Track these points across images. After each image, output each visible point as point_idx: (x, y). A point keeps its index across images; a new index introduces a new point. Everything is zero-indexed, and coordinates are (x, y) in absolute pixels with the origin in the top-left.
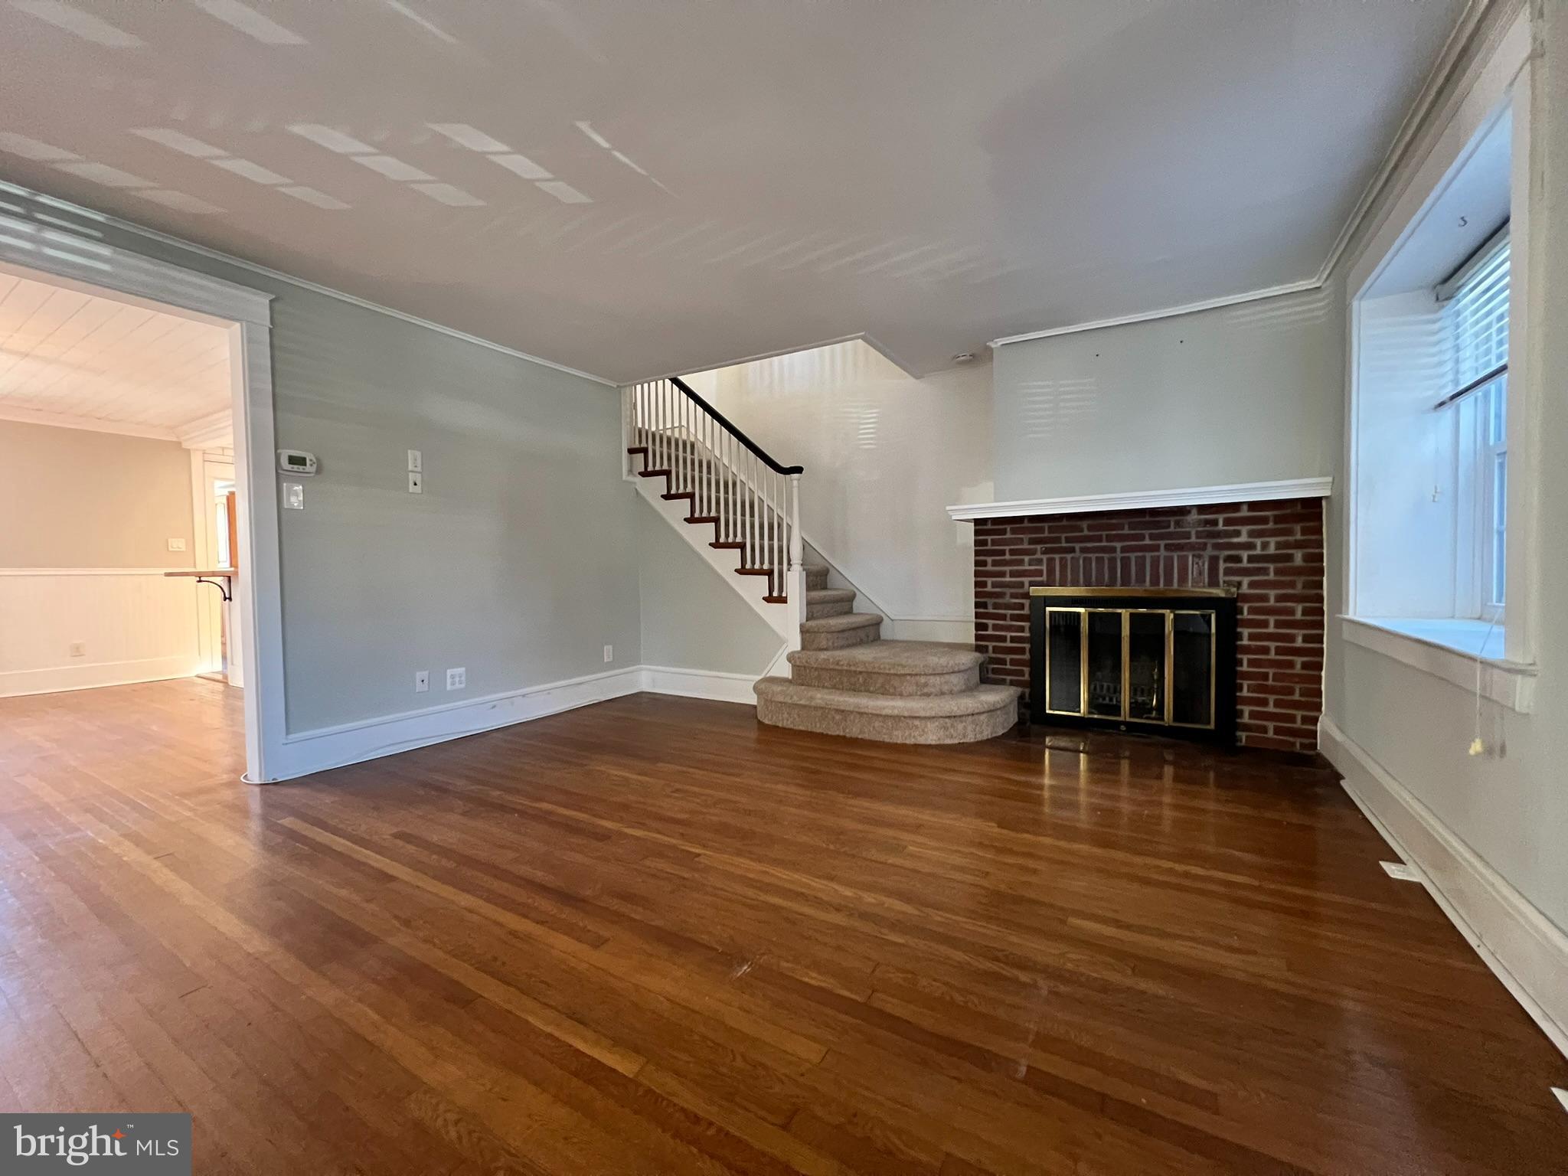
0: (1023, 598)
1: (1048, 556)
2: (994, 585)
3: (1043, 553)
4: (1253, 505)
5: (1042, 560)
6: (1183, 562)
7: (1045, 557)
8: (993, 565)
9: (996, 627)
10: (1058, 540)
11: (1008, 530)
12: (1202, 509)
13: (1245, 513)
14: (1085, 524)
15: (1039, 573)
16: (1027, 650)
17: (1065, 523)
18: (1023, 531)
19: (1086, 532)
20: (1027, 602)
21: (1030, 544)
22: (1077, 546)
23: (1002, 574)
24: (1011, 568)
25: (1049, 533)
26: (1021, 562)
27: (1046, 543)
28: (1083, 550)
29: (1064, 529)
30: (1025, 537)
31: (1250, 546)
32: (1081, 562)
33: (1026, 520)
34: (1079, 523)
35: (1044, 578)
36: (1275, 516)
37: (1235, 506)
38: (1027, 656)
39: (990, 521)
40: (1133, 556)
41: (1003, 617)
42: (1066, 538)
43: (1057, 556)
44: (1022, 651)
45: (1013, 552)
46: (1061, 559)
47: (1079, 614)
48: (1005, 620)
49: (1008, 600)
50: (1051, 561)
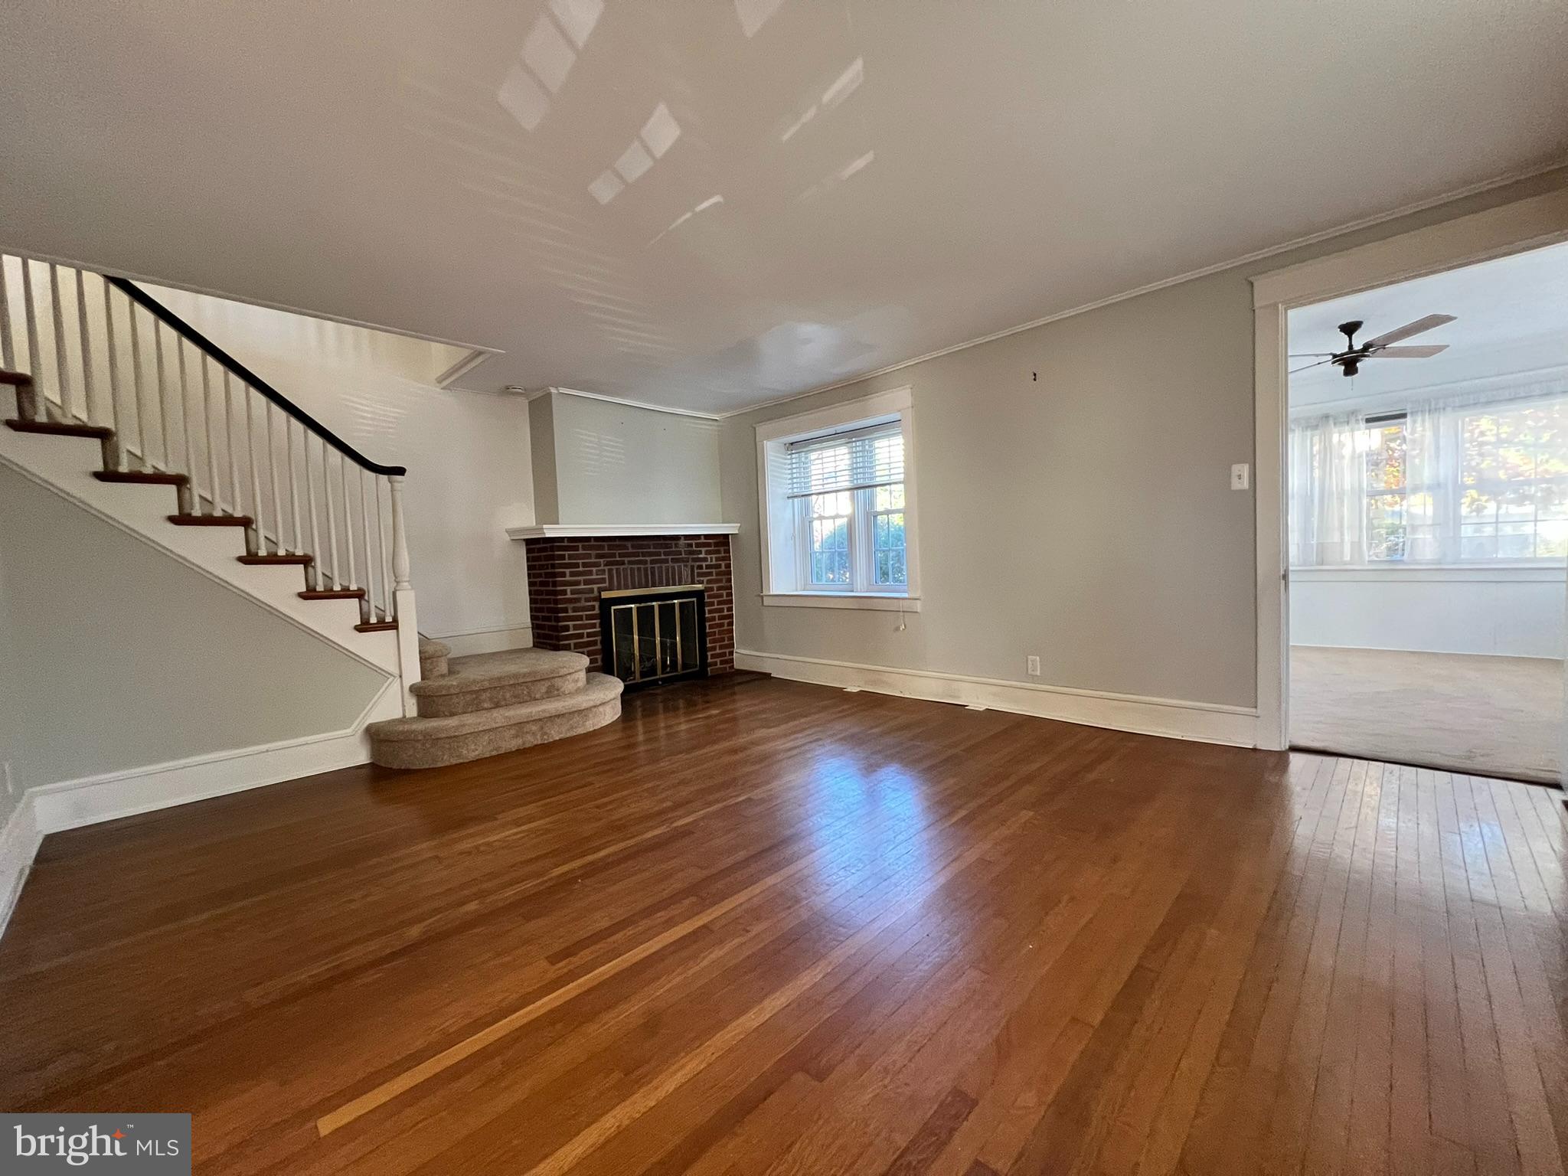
0: (593, 601)
1: (609, 567)
2: (572, 593)
3: (605, 565)
4: (707, 536)
5: (604, 570)
6: (680, 567)
7: (606, 568)
8: (571, 576)
9: (576, 627)
10: (614, 555)
11: (580, 546)
12: (687, 537)
13: (703, 540)
14: (629, 544)
15: (603, 581)
16: (599, 642)
17: (617, 543)
18: (591, 548)
19: (630, 550)
20: (597, 604)
21: (596, 558)
22: (626, 559)
23: (578, 583)
24: (584, 578)
25: (608, 550)
26: (590, 573)
27: (607, 558)
28: (630, 563)
29: (619, 547)
30: (593, 553)
31: (705, 560)
32: (629, 571)
33: (592, 540)
34: (626, 543)
35: (607, 585)
36: (715, 543)
37: (698, 536)
38: (599, 647)
39: (566, 539)
40: (656, 566)
41: (580, 618)
42: (619, 553)
43: (614, 567)
44: (594, 643)
45: (585, 565)
46: (617, 569)
47: (631, 608)
48: (582, 620)
49: (583, 604)
50: (610, 571)
